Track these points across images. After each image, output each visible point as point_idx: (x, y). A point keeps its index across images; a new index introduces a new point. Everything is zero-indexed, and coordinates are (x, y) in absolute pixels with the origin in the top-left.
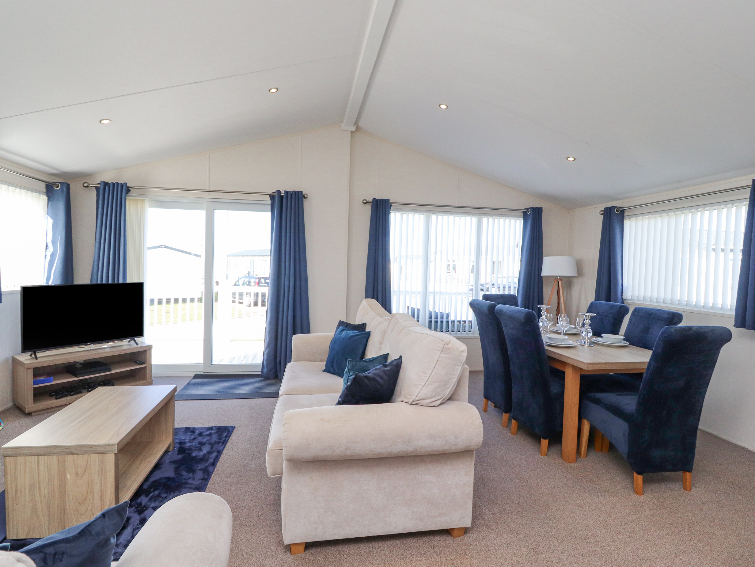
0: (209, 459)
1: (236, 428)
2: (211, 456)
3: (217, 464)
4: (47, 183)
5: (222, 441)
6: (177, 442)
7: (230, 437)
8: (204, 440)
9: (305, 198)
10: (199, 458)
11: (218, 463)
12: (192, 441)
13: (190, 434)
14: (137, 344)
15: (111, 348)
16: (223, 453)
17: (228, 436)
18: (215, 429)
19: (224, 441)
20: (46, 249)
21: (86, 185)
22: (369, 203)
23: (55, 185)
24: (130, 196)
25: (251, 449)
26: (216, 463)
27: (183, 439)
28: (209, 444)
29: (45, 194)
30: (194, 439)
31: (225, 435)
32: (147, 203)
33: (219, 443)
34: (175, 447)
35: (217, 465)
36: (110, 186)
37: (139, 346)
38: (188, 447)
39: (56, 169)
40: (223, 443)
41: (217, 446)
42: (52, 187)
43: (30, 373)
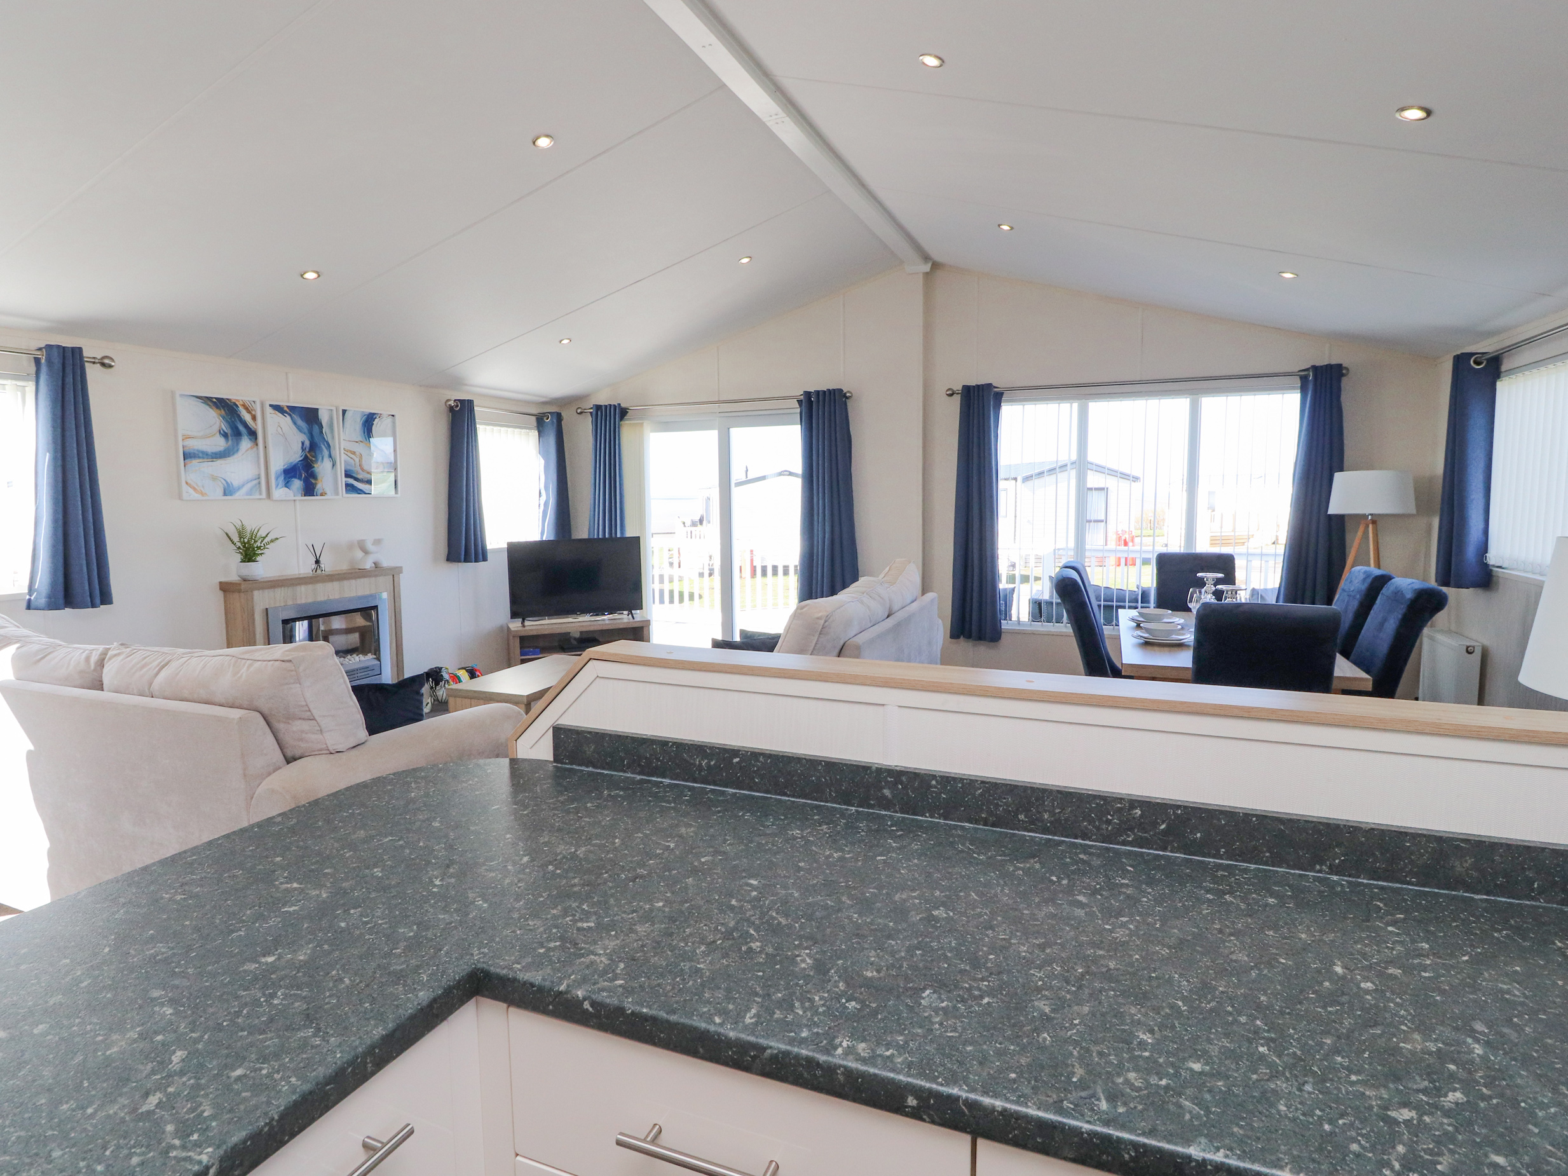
4: (538, 415)
9: (847, 398)
20: (540, 496)
21: (579, 411)
22: (958, 394)
23: (545, 417)
24: (628, 420)
29: (536, 431)
32: (647, 426)
36: (604, 409)
37: (635, 620)
39: (539, 396)
42: (542, 419)
43: (517, 644)
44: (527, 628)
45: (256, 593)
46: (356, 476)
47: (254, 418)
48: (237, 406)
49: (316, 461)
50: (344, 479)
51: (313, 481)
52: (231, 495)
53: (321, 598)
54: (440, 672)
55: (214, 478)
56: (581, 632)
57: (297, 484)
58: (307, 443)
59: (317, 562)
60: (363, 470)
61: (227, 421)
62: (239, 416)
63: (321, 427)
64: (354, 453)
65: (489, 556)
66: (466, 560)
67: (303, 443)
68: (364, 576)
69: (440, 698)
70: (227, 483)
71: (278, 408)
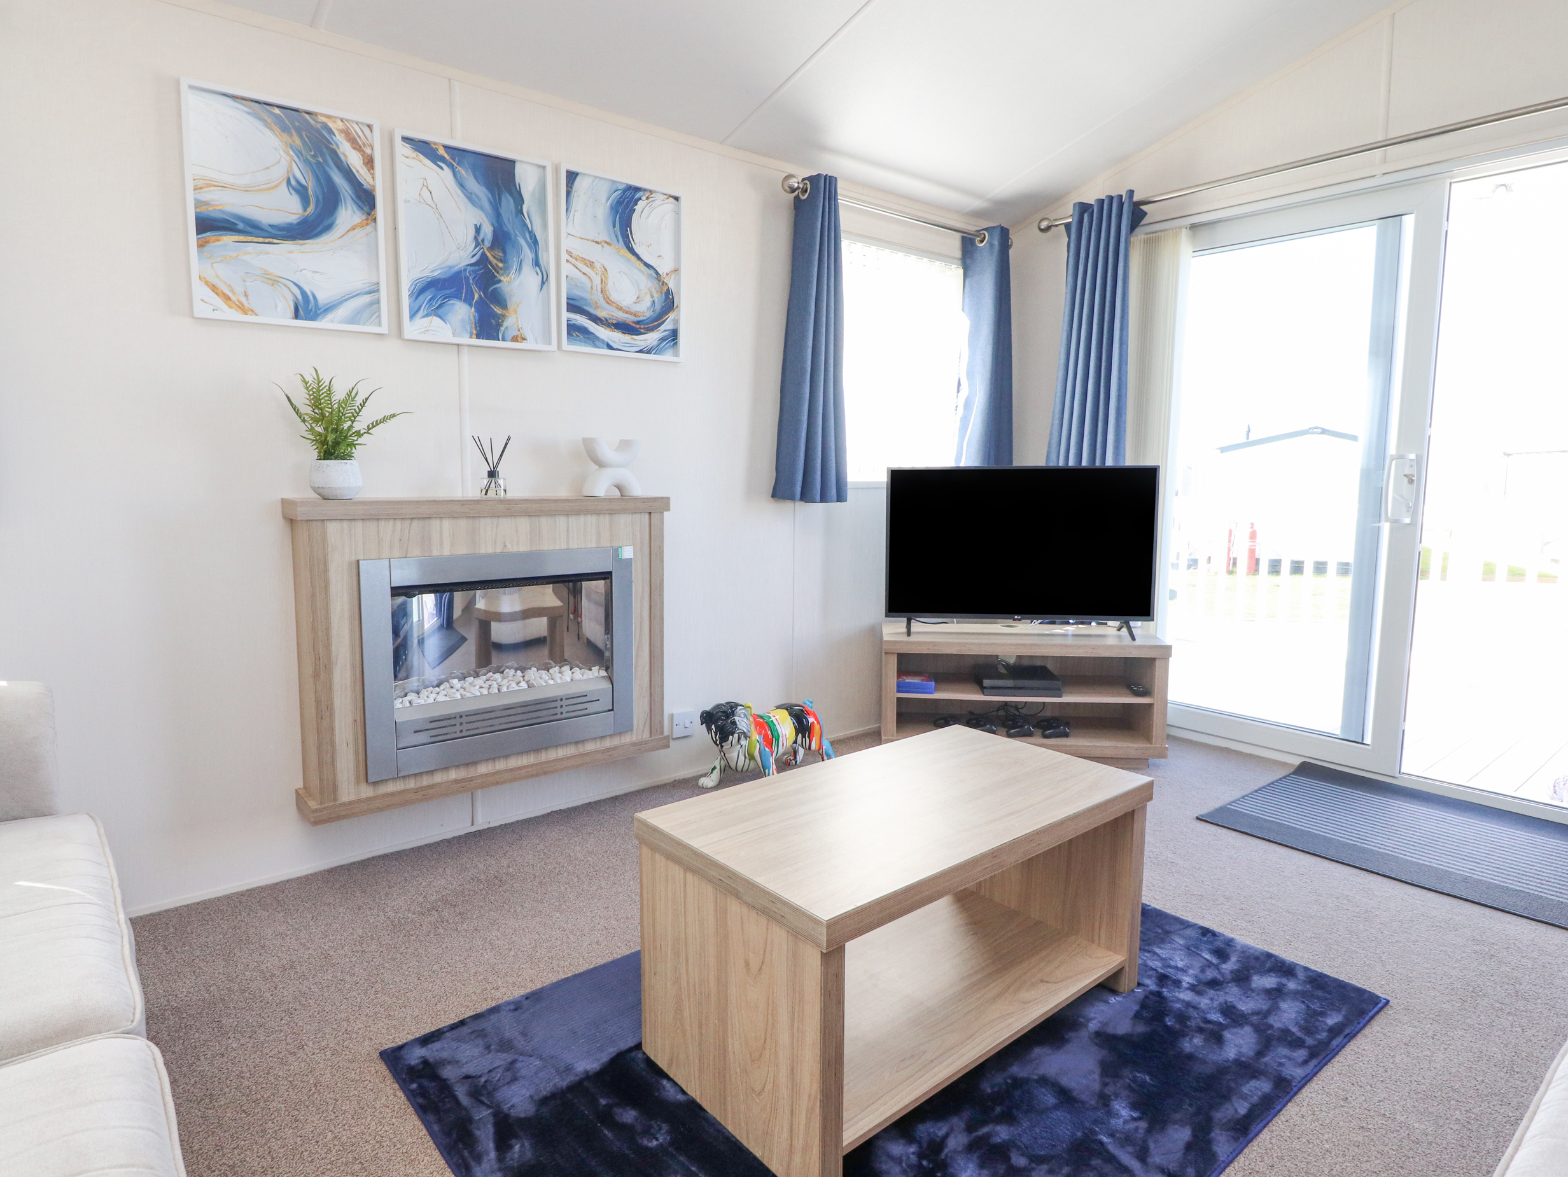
0: (1234, 1099)
1: (1388, 1011)
2: (1245, 1089)
3: (1257, 1135)
4: (965, 233)
5: (1310, 1041)
6: (1153, 969)
7: (1351, 1037)
8: (1246, 1006)
10: (1198, 1068)
11: (1265, 1135)
12: (1201, 987)
13: (1208, 956)
14: (1133, 638)
15: (1074, 638)
16: (1298, 1098)
17: (1345, 1033)
18: (1301, 975)
19: (1326, 1044)
20: (958, 391)
21: (1044, 225)
23: (978, 237)
25: (1430, 1143)
26: (1254, 1129)
27: (1176, 968)
28: (1257, 1029)
29: (959, 262)
30: (1214, 984)
31: (1333, 1020)
33: (1297, 1043)
34: (1139, 985)
35: (1255, 1143)
36: (1092, 212)
37: (1138, 642)
38: (1178, 1005)
40: (1313, 1055)
41: (1285, 1057)
42: (973, 242)
43: (892, 665)
44: (913, 638)
45: (332, 528)
46: (592, 311)
47: (369, 162)
48: (330, 131)
49: (506, 269)
50: (566, 315)
51: (498, 310)
52: (313, 319)
53: (487, 547)
54: (733, 714)
55: (273, 281)
56: (1019, 657)
57: (462, 312)
58: (488, 231)
59: (492, 474)
60: (609, 302)
61: (306, 161)
62: (335, 155)
63: (519, 200)
64: (591, 264)
65: (850, 495)
66: (806, 497)
67: (478, 230)
68: (588, 512)
69: (733, 765)
70: (303, 293)
71: (423, 148)
